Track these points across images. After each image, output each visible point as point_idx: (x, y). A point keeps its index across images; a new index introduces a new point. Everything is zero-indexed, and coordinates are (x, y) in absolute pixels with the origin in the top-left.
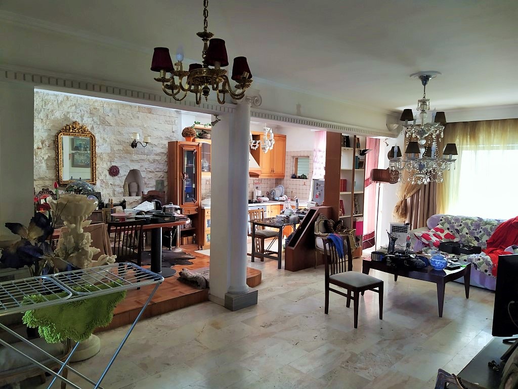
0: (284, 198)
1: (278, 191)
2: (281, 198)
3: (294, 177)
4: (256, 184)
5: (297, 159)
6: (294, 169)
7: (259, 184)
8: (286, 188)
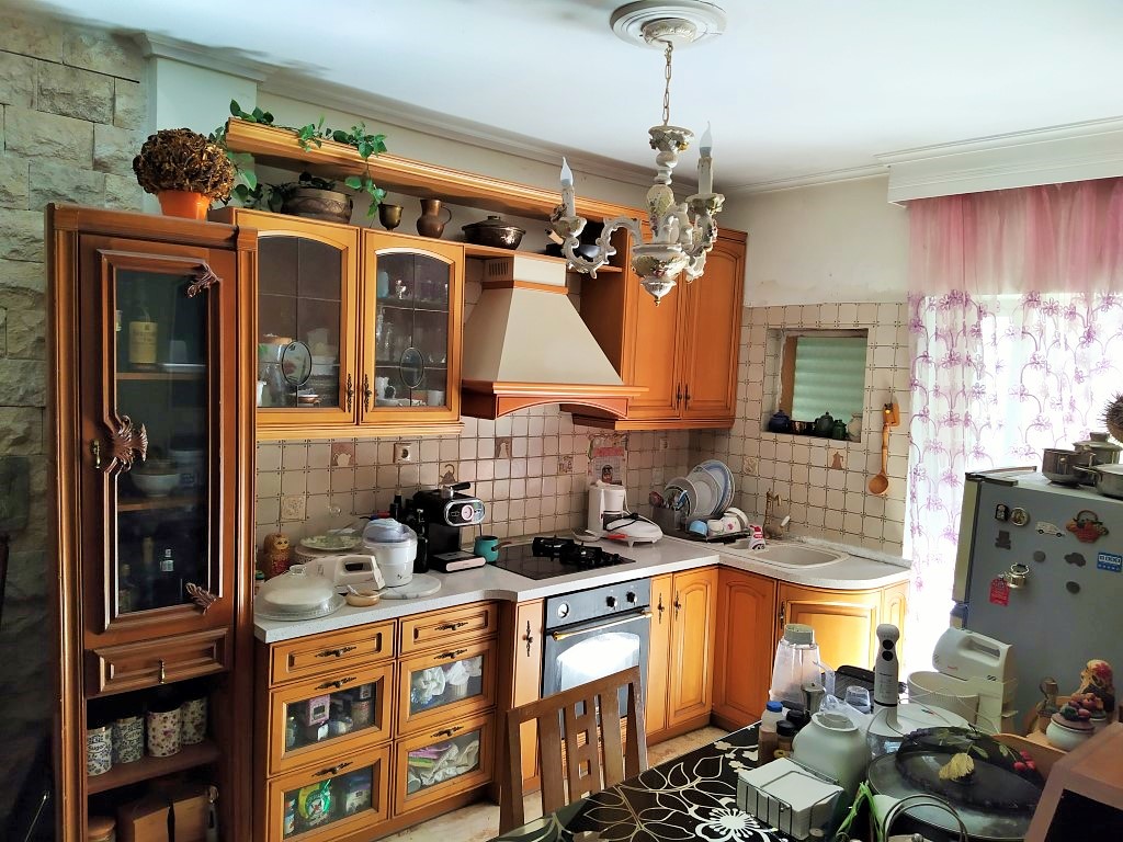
0: (731, 522)
1: (706, 486)
2: (718, 527)
3: (781, 424)
4: (602, 452)
5: (792, 343)
6: (779, 387)
7: (618, 452)
8: (742, 474)
